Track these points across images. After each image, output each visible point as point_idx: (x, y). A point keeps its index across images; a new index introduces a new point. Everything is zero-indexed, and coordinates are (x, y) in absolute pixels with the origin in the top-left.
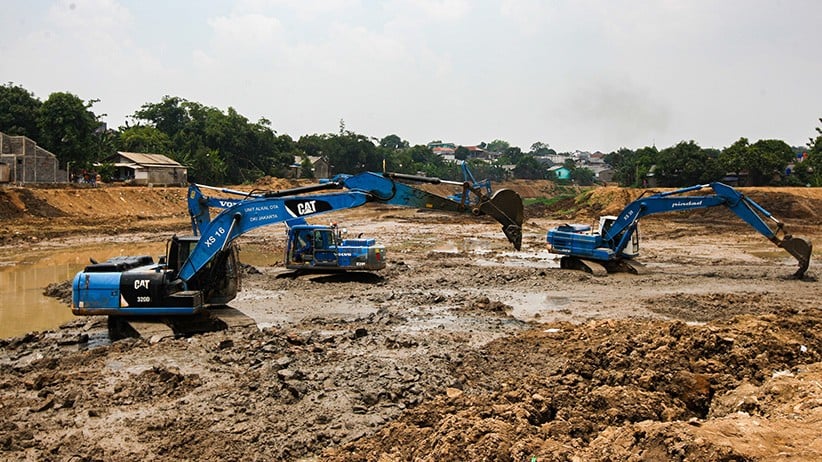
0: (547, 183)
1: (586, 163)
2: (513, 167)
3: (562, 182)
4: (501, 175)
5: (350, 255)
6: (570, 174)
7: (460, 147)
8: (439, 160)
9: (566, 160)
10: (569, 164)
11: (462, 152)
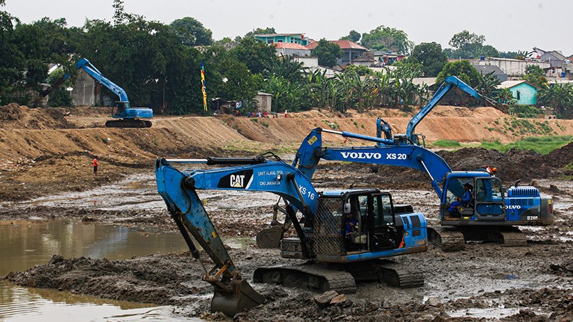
0: (495, 113)
1: (563, 75)
2: (431, 81)
3: (521, 110)
4: (411, 97)
5: (519, 207)
6: (537, 98)
7: (323, 42)
8: (291, 71)
9: (528, 69)
10: (535, 77)
11: (327, 53)
